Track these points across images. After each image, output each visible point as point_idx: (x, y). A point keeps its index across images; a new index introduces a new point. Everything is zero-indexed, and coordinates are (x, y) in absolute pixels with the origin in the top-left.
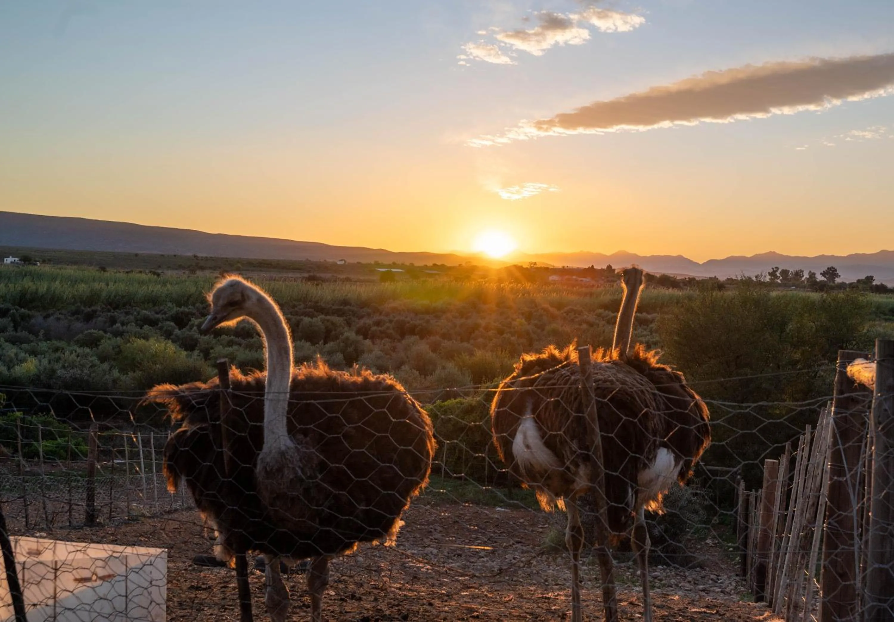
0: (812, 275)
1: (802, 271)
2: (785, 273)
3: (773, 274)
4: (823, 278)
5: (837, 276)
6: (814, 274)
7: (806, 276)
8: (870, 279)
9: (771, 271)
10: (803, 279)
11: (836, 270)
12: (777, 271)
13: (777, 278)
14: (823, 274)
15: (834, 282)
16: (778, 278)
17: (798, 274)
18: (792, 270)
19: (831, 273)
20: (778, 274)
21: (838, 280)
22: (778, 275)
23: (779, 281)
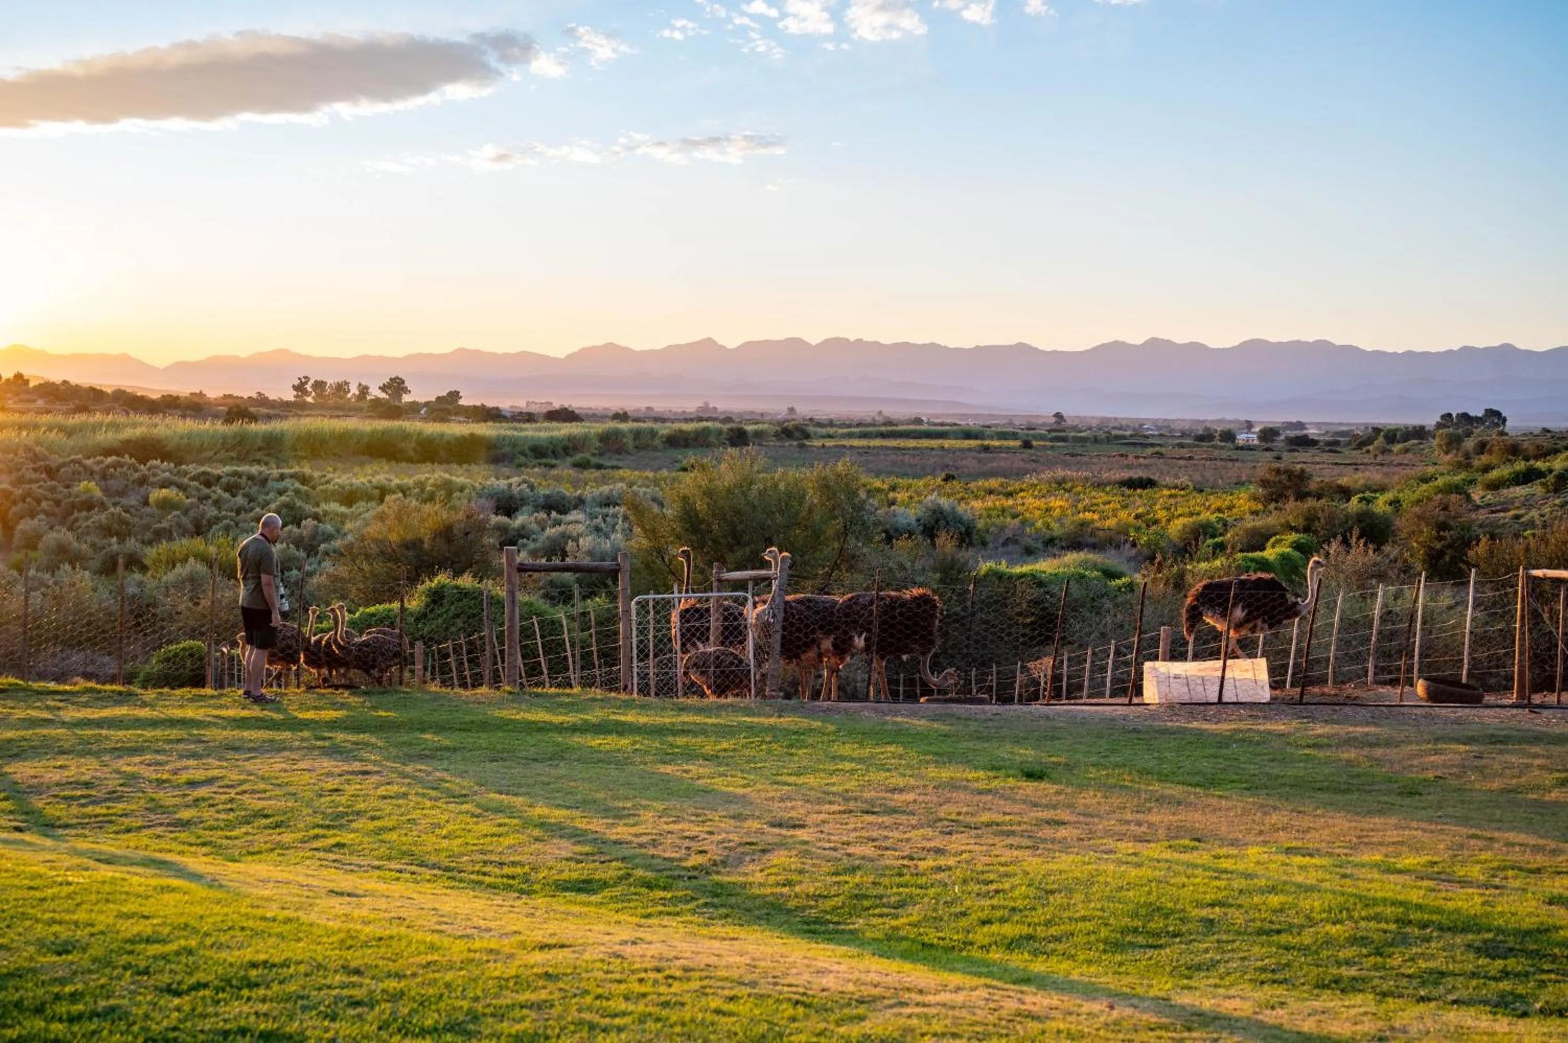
0: (364, 390)
1: (347, 383)
2: (319, 385)
3: (300, 388)
4: (383, 395)
5: (406, 390)
6: (367, 388)
7: (354, 390)
8: (454, 395)
9: (297, 382)
10: (349, 395)
11: (403, 382)
12: (306, 383)
13: (306, 393)
14: (383, 388)
15: (400, 401)
16: (309, 395)
17: (342, 388)
18: (331, 381)
19: (396, 386)
20: (308, 387)
21: (406, 398)
22: (309, 389)
23: (309, 399)
